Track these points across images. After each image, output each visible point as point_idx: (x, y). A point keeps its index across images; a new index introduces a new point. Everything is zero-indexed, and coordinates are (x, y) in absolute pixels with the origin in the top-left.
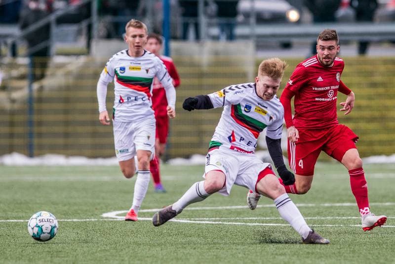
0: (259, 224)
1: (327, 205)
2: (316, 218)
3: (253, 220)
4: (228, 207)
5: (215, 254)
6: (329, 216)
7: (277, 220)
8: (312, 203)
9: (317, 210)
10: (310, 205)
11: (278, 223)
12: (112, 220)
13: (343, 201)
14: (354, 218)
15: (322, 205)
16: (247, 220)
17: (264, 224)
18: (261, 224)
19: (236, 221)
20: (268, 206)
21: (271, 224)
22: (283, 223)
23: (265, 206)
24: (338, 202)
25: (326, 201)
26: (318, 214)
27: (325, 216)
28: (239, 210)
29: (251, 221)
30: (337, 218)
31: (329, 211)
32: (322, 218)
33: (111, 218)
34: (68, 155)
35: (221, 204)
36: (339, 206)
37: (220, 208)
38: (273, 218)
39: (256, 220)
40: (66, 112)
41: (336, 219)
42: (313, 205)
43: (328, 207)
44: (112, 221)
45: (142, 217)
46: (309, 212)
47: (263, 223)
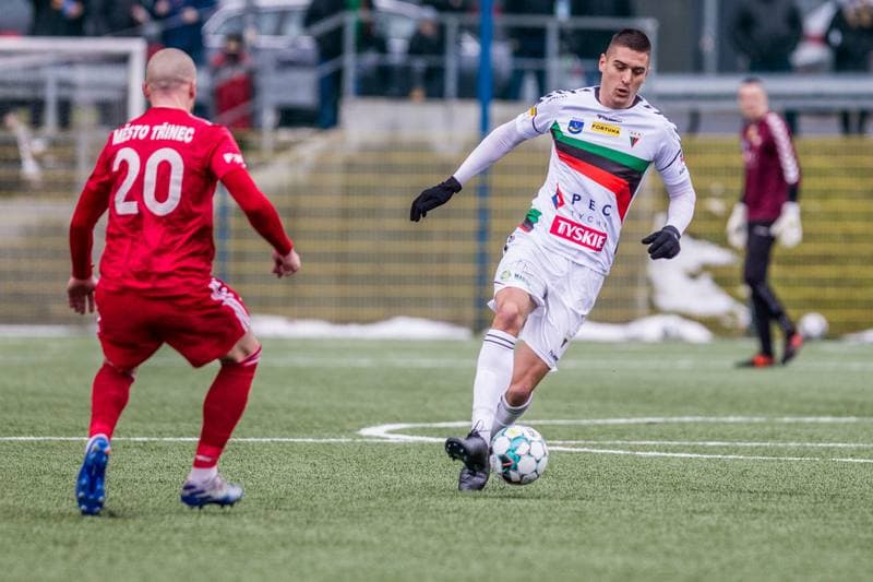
0: (658, 454)
1: (787, 419)
2: (768, 444)
3: (649, 445)
4: (599, 422)
5: (577, 508)
6: (791, 440)
7: (694, 446)
8: (760, 417)
9: (768, 429)
10: (756, 420)
11: (695, 452)
12: (379, 441)
13: (820, 414)
14: (840, 445)
15: (778, 420)
16: (635, 445)
17: (670, 455)
18: (664, 454)
19: (615, 447)
20: (675, 419)
21: (683, 455)
22: (705, 453)
23: (670, 420)
24: (810, 414)
25: (789, 412)
26: (773, 436)
27: (785, 441)
28: (620, 428)
29: (645, 448)
30: (808, 444)
31: (794, 432)
32: (780, 445)
33: (378, 437)
34: (293, 318)
35: (587, 416)
36: (812, 423)
37: (585, 422)
38: (686, 443)
39: (654, 446)
41: (805, 447)
42: (763, 419)
43: (789, 424)
44: (378, 444)
45: (437, 437)
46: (755, 432)
47: (666, 451)
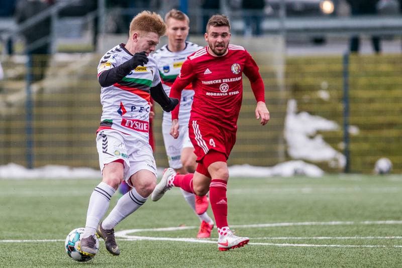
0: (289, 245)
1: (367, 222)
2: (355, 238)
3: (283, 240)
4: (255, 226)
6: (369, 235)
7: (310, 240)
8: (350, 221)
9: (355, 229)
10: (348, 223)
11: (311, 243)
12: (122, 240)
13: (386, 219)
14: (398, 237)
15: (362, 223)
16: (275, 240)
17: (296, 245)
18: (292, 245)
19: (264, 241)
20: (300, 224)
21: (304, 245)
22: (317, 244)
23: (296, 224)
24: (380, 219)
25: (367, 218)
26: (358, 233)
27: (365, 235)
28: (266, 229)
29: (281, 242)
30: (379, 237)
31: (371, 229)
32: (362, 238)
33: (121, 238)
34: (72, 167)
35: (247, 222)
36: (381, 225)
37: (245, 226)
38: (306, 238)
39: (286, 240)
40: (70, 117)
41: (377, 239)
42: (352, 223)
43: (368, 226)
44: (121, 242)
45: (156, 237)
46: (347, 230)
47: (294, 243)
